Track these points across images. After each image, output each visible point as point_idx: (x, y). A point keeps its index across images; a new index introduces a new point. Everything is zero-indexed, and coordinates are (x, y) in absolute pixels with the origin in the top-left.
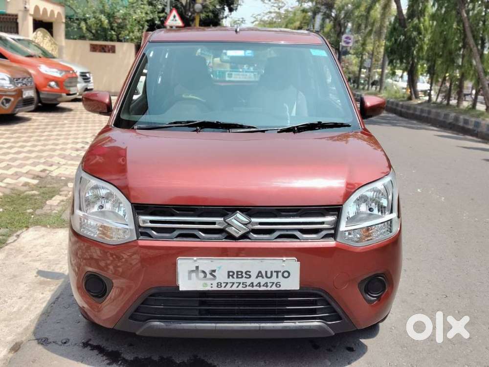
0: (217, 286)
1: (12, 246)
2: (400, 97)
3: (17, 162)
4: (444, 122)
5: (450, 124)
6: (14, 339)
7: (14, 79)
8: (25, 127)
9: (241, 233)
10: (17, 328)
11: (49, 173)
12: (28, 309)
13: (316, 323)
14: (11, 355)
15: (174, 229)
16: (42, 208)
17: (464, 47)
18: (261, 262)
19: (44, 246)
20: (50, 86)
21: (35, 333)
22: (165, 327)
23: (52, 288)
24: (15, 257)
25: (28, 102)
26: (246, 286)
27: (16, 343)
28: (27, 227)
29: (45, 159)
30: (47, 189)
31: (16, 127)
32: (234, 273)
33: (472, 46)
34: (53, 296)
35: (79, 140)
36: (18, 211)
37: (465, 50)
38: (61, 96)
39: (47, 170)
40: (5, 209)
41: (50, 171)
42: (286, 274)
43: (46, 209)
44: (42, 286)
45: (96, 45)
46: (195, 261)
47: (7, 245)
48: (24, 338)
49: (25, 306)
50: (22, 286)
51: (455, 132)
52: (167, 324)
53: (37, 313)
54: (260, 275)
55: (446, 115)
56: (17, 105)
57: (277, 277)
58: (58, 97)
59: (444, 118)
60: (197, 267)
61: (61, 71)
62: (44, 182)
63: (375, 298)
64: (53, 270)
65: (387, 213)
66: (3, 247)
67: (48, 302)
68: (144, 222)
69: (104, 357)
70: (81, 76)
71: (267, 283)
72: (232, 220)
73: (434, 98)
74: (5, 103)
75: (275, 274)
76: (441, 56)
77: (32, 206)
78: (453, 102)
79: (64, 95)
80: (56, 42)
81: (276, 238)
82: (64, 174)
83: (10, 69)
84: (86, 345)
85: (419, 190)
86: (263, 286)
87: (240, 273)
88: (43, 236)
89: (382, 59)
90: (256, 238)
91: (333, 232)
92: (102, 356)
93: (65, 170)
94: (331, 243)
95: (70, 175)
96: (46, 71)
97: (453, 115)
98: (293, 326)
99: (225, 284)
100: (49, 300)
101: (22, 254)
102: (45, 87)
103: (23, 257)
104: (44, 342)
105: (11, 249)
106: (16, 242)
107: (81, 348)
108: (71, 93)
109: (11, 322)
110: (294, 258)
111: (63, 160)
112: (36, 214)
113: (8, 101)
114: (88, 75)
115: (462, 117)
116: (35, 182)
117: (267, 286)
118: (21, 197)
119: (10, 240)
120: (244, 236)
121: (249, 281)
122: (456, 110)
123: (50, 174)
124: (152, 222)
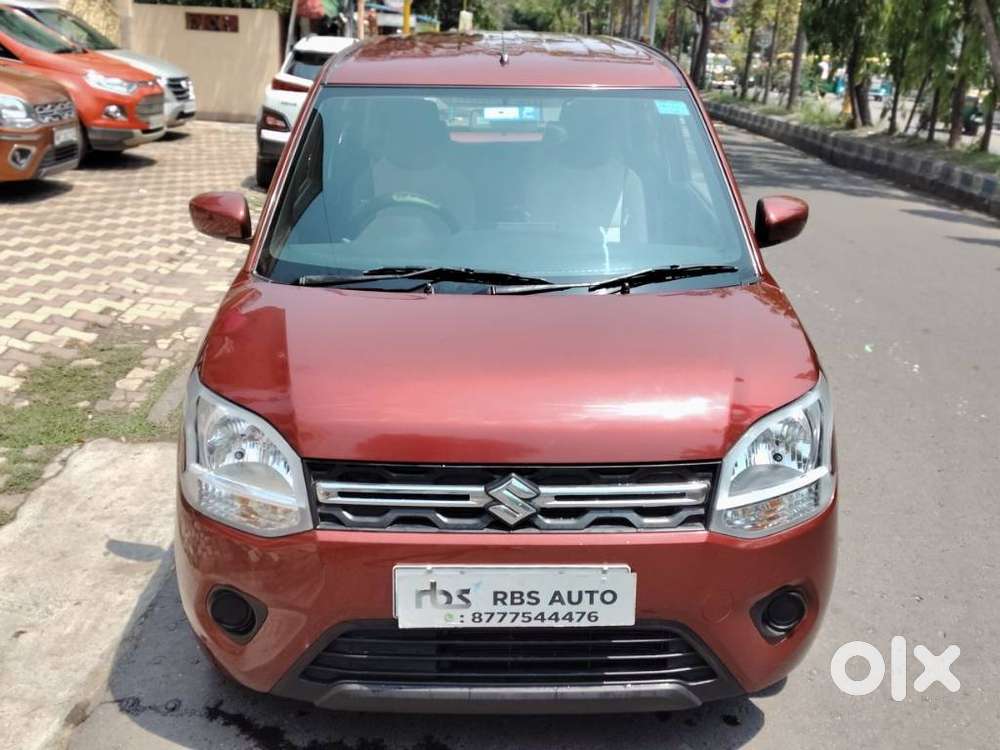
0: (473, 620)
1: (54, 485)
2: (831, 122)
3: (51, 291)
4: (922, 179)
5: (933, 182)
6: (72, 697)
7: (35, 107)
8: (60, 207)
9: (520, 517)
10: (76, 671)
11: (117, 317)
12: (94, 628)
13: (666, 686)
14: (68, 733)
15: (385, 509)
16: (107, 396)
17: (967, 18)
18: (561, 573)
19: (117, 485)
20: (107, 114)
21: (112, 684)
22: (372, 695)
23: (140, 581)
24: (61, 510)
25: (64, 153)
26: (530, 619)
27: (77, 707)
28: (81, 442)
29: (107, 284)
30: (114, 353)
31: (42, 207)
32: (505, 594)
33: (983, 19)
34: (142, 598)
35: (174, 237)
36: (59, 404)
37: (970, 26)
38: (131, 135)
39: (114, 310)
40: (35, 402)
41: (117, 311)
42: (608, 597)
43: (116, 398)
44: (118, 576)
45: (199, 16)
46: (430, 572)
47: (44, 482)
48: (92, 693)
49: (89, 622)
50: (80, 577)
51: (943, 202)
52: (375, 688)
53: (112, 637)
54: (556, 597)
55: (926, 165)
56: (43, 162)
57: (592, 602)
58: (125, 139)
59: (920, 171)
60: (433, 585)
61: (131, 82)
62: (108, 338)
63: (783, 633)
64: (139, 538)
65: (810, 466)
66: (35, 488)
67: (134, 615)
68: (327, 494)
69: (251, 740)
70: (170, 86)
71: (570, 614)
72: (501, 491)
73: (901, 124)
74: (18, 159)
75: (586, 597)
76: (919, 37)
77: (89, 394)
78: (941, 137)
79: (137, 132)
80: (115, 10)
81: (589, 526)
82: (148, 318)
83: (25, 86)
84: (213, 713)
85: (868, 348)
86: (564, 618)
87: (517, 595)
88: (114, 461)
89: (795, 37)
90: (548, 525)
91: (702, 511)
92: (247, 739)
93: (148, 309)
94: (698, 533)
95: (158, 319)
96: (99, 84)
97: (940, 164)
98: (621, 693)
99: (489, 615)
100: (136, 608)
101: (74, 503)
102: (98, 116)
103: (78, 509)
104: (131, 706)
105: (53, 493)
106: (62, 475)
107: (204, 721)
108: (151, 127)
109: (64, 658)
110: (626, 566)
111: (143, 285)
112: (97, 412)
113: (24, 153)
114: (183, 84)
115: (958, 169)
116: (90, 337)
117: (571, 620)
118: (64, 373)
119: (50, 471)
120: (527, 523)
121: (535, 611)
122: (945, 153)
123: (119, 319)
124: (342, 494)
